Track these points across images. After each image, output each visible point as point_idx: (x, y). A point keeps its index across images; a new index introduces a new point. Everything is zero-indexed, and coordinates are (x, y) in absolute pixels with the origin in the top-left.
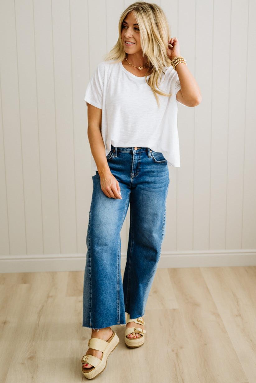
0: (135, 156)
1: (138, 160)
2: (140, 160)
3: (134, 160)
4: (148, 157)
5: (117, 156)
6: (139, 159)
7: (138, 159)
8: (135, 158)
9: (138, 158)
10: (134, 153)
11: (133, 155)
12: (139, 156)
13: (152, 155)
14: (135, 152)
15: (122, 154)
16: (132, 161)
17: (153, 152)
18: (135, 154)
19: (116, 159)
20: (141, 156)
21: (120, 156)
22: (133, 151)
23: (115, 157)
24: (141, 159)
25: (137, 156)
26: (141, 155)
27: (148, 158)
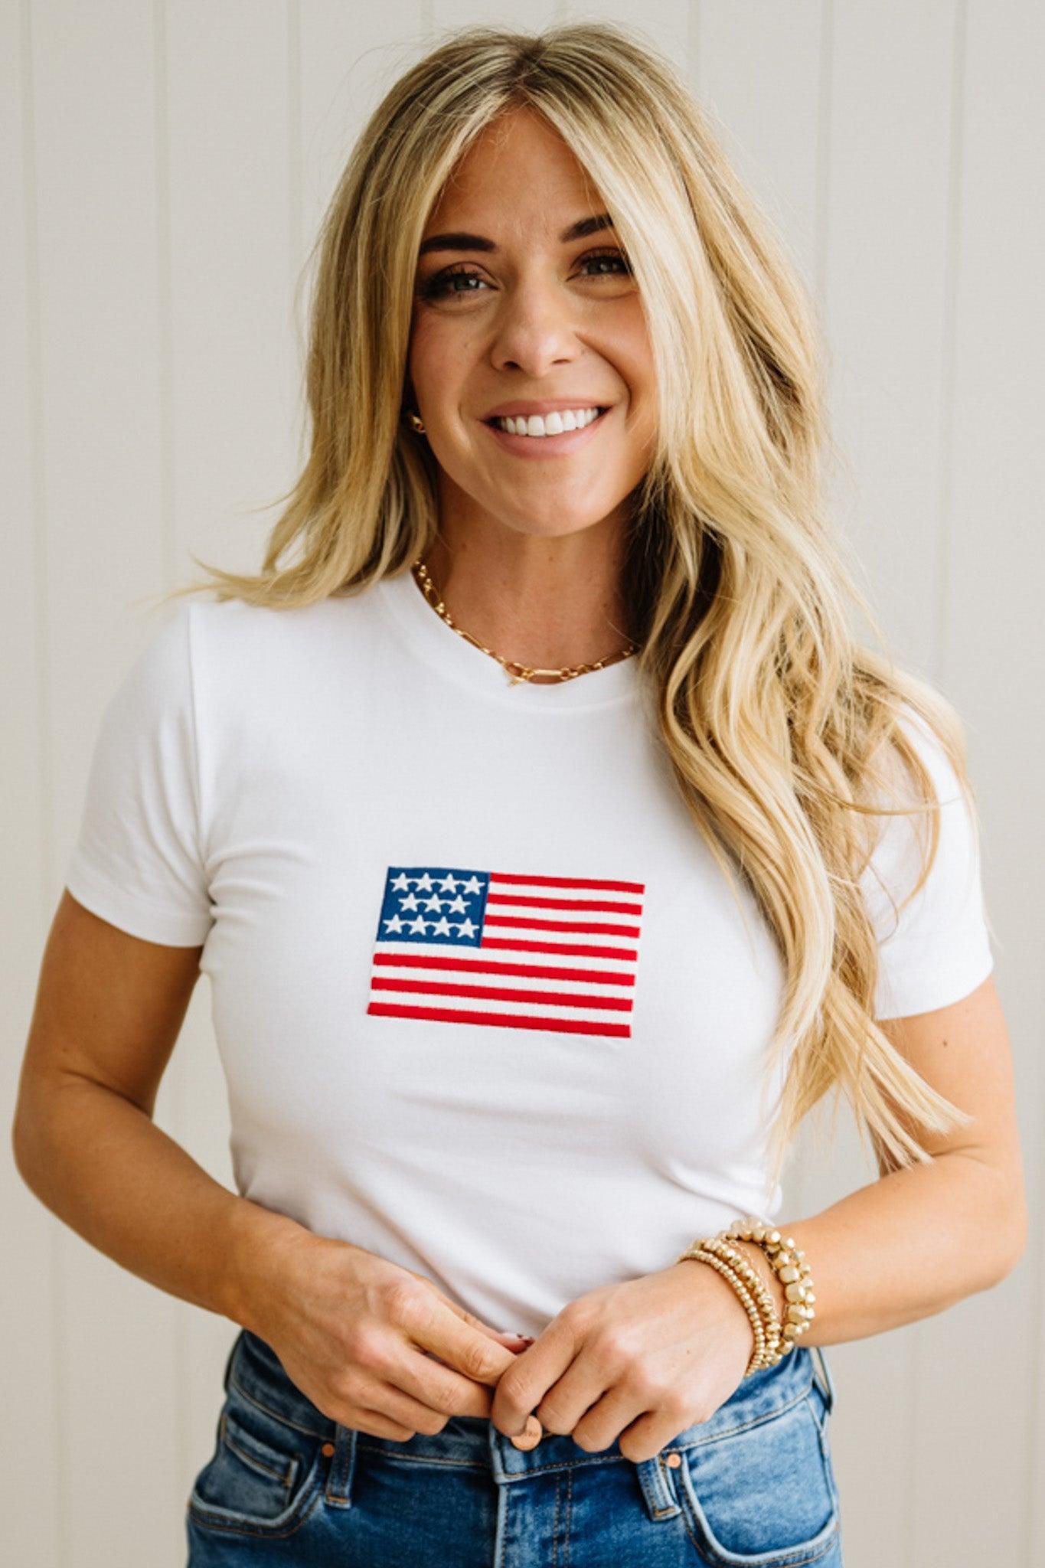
0: (513, 1503)
1: (545, 1544)
2: (566, 1548)
3: (510, 1541)
4: (647, 1512)
5: (353, 1504)
6: (561, 1539)
7: (547, 1532)
8: (511, 1522)
9: (543, 1521)
10: (502, 1479)
11: (494, 1490)
12: (553, 1510)
13: (681, 1494)
14: (517, 1464)
15: (398, 1483)
16: (486, 1546)
17: (693, 1466)
18: (512, 1485)
19: (341, 1527)
20: (579, 1510)
21: (384, 1496)
22: (496, 1457)
23: (328, 1508)
24: (575, 1537)
25: (537, 1502)
26: (578, 1498)
27: (647, 1528)
